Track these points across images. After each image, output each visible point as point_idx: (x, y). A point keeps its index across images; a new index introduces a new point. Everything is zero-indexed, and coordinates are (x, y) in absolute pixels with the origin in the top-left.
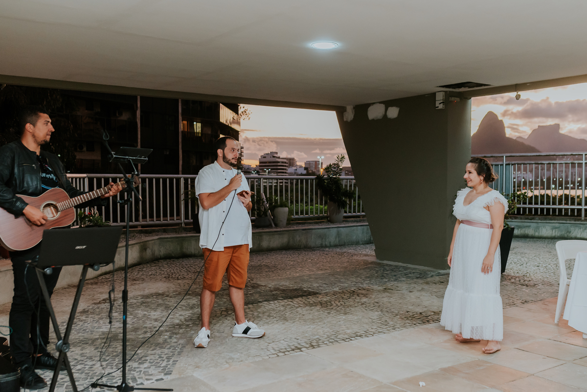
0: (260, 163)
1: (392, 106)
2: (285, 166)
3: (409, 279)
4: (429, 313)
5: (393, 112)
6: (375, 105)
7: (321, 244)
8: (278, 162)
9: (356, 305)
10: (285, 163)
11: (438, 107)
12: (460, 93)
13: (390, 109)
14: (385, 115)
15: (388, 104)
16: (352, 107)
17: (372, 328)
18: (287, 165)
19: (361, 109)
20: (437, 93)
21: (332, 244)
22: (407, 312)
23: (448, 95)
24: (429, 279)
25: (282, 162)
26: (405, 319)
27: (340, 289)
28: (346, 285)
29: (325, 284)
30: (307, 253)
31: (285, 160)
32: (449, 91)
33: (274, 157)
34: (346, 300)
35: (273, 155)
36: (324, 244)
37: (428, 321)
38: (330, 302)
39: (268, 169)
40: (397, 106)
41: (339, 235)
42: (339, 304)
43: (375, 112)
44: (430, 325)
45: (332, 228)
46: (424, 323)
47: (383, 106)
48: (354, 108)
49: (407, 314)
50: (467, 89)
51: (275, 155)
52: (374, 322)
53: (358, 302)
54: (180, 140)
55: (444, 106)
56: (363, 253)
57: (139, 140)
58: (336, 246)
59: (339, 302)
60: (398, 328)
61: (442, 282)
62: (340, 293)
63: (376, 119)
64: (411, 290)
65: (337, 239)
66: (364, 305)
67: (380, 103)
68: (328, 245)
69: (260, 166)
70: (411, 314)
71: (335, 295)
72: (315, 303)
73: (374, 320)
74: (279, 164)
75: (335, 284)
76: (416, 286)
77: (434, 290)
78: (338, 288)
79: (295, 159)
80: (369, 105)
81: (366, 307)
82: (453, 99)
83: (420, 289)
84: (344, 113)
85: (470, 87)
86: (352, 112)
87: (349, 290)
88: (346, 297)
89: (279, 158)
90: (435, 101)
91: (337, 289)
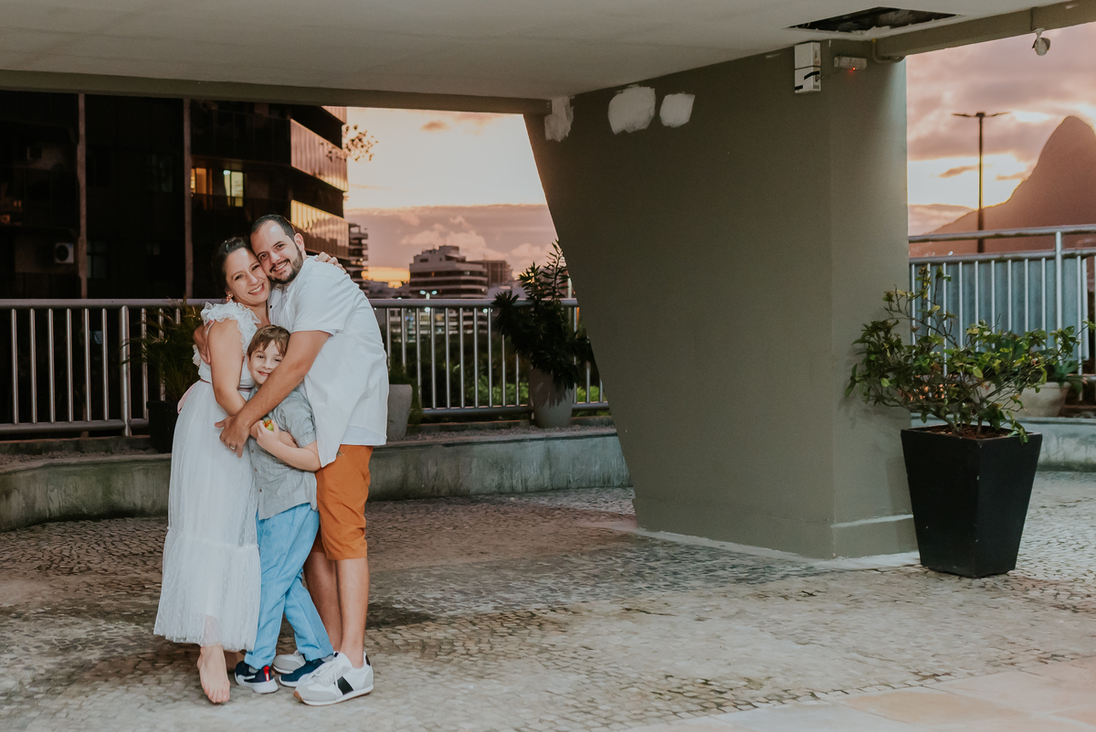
0: (413, 275)
1: (674, 92)
2: (481, 283)
3: (711, 585)
4: (733, 683)
5: (678, 109)
6: (628, 93)
7: (500, 486)
8: (461, 273)
9: (522, 653)
10: (481, 274)
11: (801, 87)
12: (868, 44)
13: (669, 99)
14: (656, 119)
15: (664, 86)
16: (567, 100)
17: (541, 721)
18: (485, 279)
19: (591, 105)
20: (797, 48)
21: (531, 484)
22: (667, 677)
23: (831, 52)
24: (770, 586)
25: (473, 273)
26: (654, 696)
27: (496, 608)
28: (519, 597)
29: (460, 592)
30: (450, 509)
31: (480, 268)
32: (833, 40)
33: (449, 258)
34: (500, 639)
35: (446, 253)
36: (507, 484)
37: (719, 705)
38: (452, 644)
39: (430, 292)
40: (688, 92)
41: (549, 458)
42: (473, 648)
43: (629, 112)
44: (722, 716)
45: (532, 440)
46: (705, 709)
47: (649, 93)
48: (572, 103)
49: (664, 681)
50: (886, 32)
51: (453, 254)
52: (552, 703)
53: (532, 645)
54: (188, 217)
55: (819, 83)
56: (610, 510)
57: (83, 222)
58: (541, 491)
59: (480, 642)
60: (621, 723)
61: (811, 595)
62: (491, 618)
63: (630, 131)
64: (703, 615)
65: (547, 473)
66: (546, 655)
67: (643, 84)
68: (520, 487)
69: (412, 284)
70: (675, 682)
71: (474, 625)
72: (408, 644)
73: (556, 698)
74: (463, 278)
75: (489, 592)
76: (723, 602)
77: (773, 617)
78: (492, 605)
79: (509, 263)
80: (611, 92)
81: (549, 659)
82: (845, 61)
83: (734, 610)
84: (546, 118)
85: (894, 25)
86: (567, 114)
87: (521, 613)
88: (505, 630)
89: (463, 261)
90: (793, 69)
91: (487, 608)
